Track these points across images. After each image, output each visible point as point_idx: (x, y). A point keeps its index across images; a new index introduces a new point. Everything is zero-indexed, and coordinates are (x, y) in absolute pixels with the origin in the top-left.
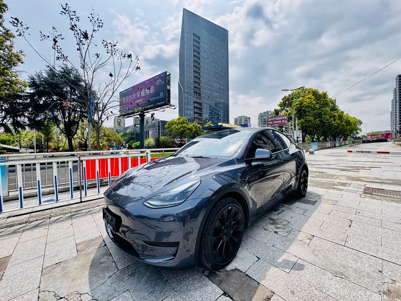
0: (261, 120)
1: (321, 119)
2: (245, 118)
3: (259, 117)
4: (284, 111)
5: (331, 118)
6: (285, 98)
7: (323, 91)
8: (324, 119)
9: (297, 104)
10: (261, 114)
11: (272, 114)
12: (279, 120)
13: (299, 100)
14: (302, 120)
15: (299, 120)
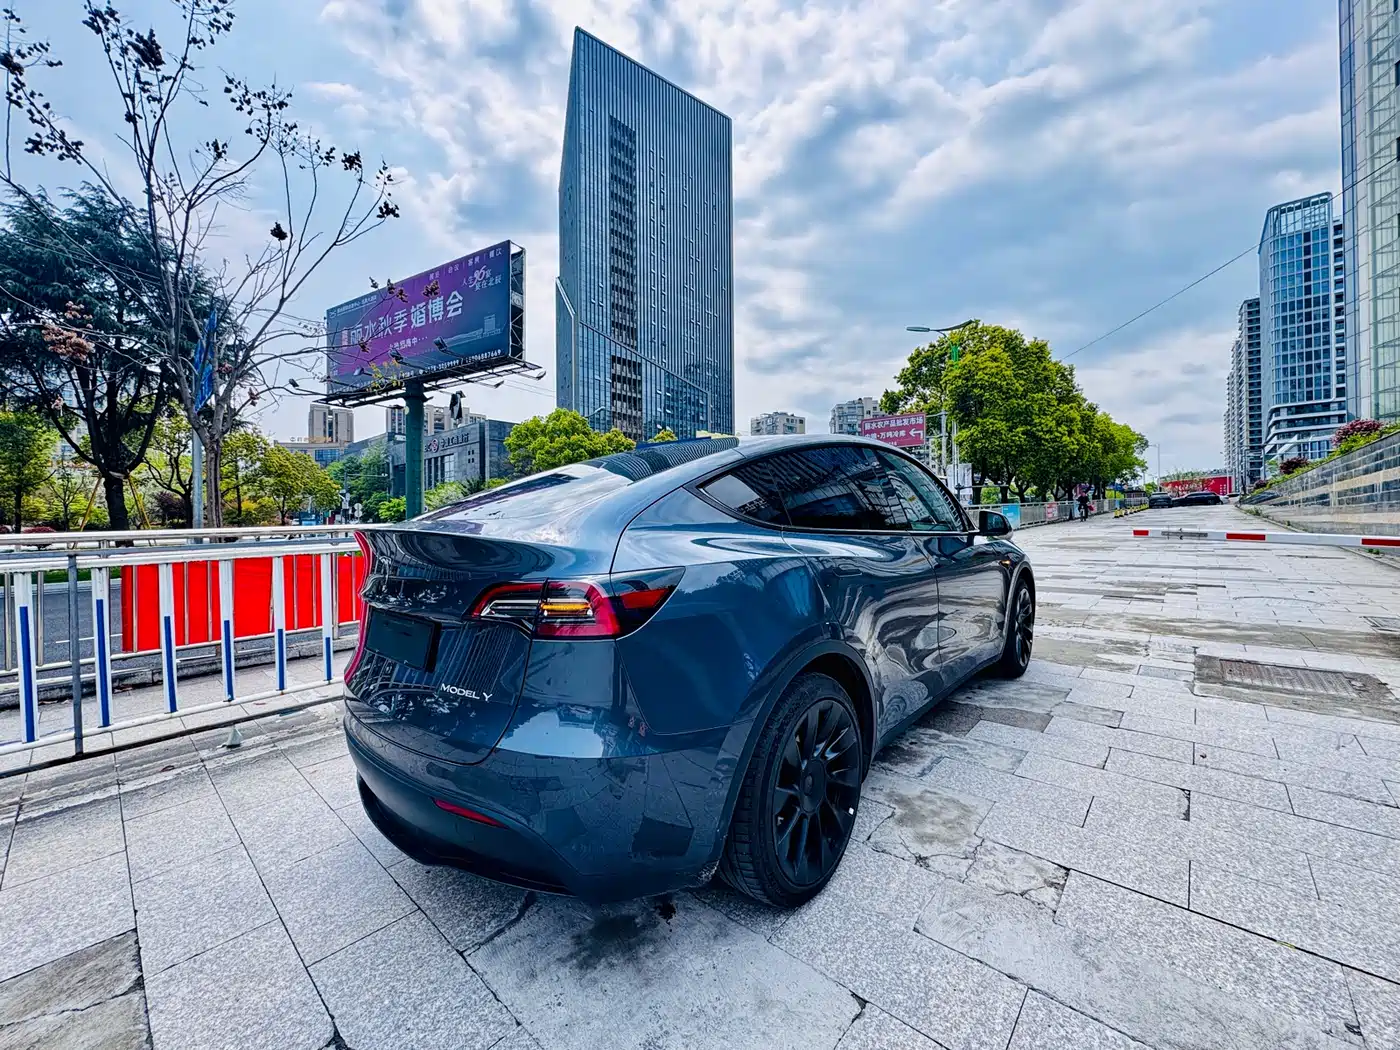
0: (841, 426)
1: (1029, 428)
2: (788, 420)
3: (833, 419)
4: (915, 400)
5: (1059, 424)
6: (919, 354)
7: (1036, 338)
8: (1040, 428)
9: (955, 377)
10: (840, 407)
11: (875, 408)
12: (899, 429)
13: (962, 362)
14: (972, 431)
15: (964, 428)
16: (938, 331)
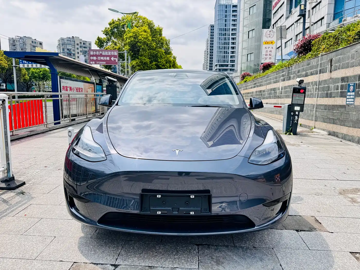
0: (63, 49)
1: (157, 63)
2: (33, 42)
3: (59, 45)
4: (110, 43)
5: (166, 63)
7: (159, 26)
8: (160, 63)
9: (130, 37)
10: (62, 39)
11: (81, 43)
12: (107, 56)
13: (133, 30)
14: (137, 61)
15: (133, 60)
16: (122, 13)
